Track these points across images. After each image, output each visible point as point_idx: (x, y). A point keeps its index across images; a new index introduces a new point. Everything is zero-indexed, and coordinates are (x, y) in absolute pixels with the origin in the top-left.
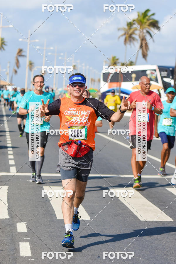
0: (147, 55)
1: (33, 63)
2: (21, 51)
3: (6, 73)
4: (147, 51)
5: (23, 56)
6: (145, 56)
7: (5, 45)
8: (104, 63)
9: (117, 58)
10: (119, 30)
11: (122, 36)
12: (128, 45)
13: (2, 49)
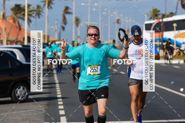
1: (79, 19)
2: (67, 8)
3: (54, 30)
5: (70, 13)
6: (184, 6)
7: (52, 3)
8: (146, 16)
9: (158, 10)
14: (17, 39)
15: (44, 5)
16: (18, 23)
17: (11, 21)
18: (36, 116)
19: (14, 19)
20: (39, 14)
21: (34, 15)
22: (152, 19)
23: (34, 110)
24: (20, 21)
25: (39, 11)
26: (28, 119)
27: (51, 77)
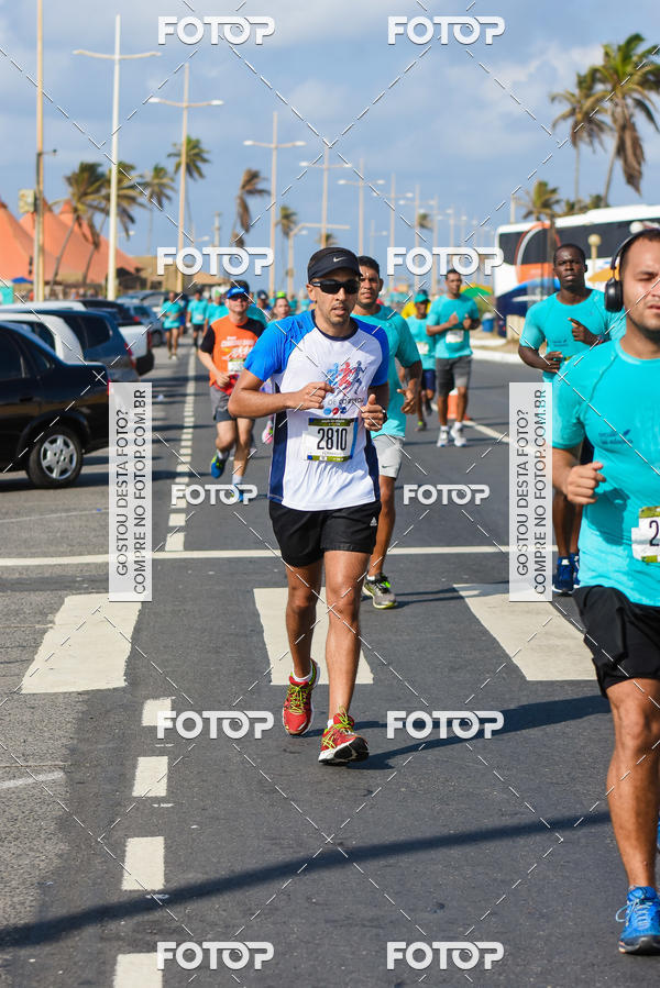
0: (640, 173)
1: (294, 214)
2: (253, 176)
4: (639, 164)
5: (261, 192)
6: (633, 178)
7: (205, 161)
8: (513, 206)
9: (551, 186)
10: (553, 99)
11: (564, 117)
12: (584, 147)
13: (196, 175)
14: (85, 277)
15: (178, 166)
16: (91, 226)
17: (68, 219)
18: (95, 530)
19: (75, 210)
20: (160, 195)
21: (143, 200)
22: (533, 217)
23: (94, 512)
24: (98, 218)
25: (162, 186)
26: (68, 538)
27: (175, 406)
